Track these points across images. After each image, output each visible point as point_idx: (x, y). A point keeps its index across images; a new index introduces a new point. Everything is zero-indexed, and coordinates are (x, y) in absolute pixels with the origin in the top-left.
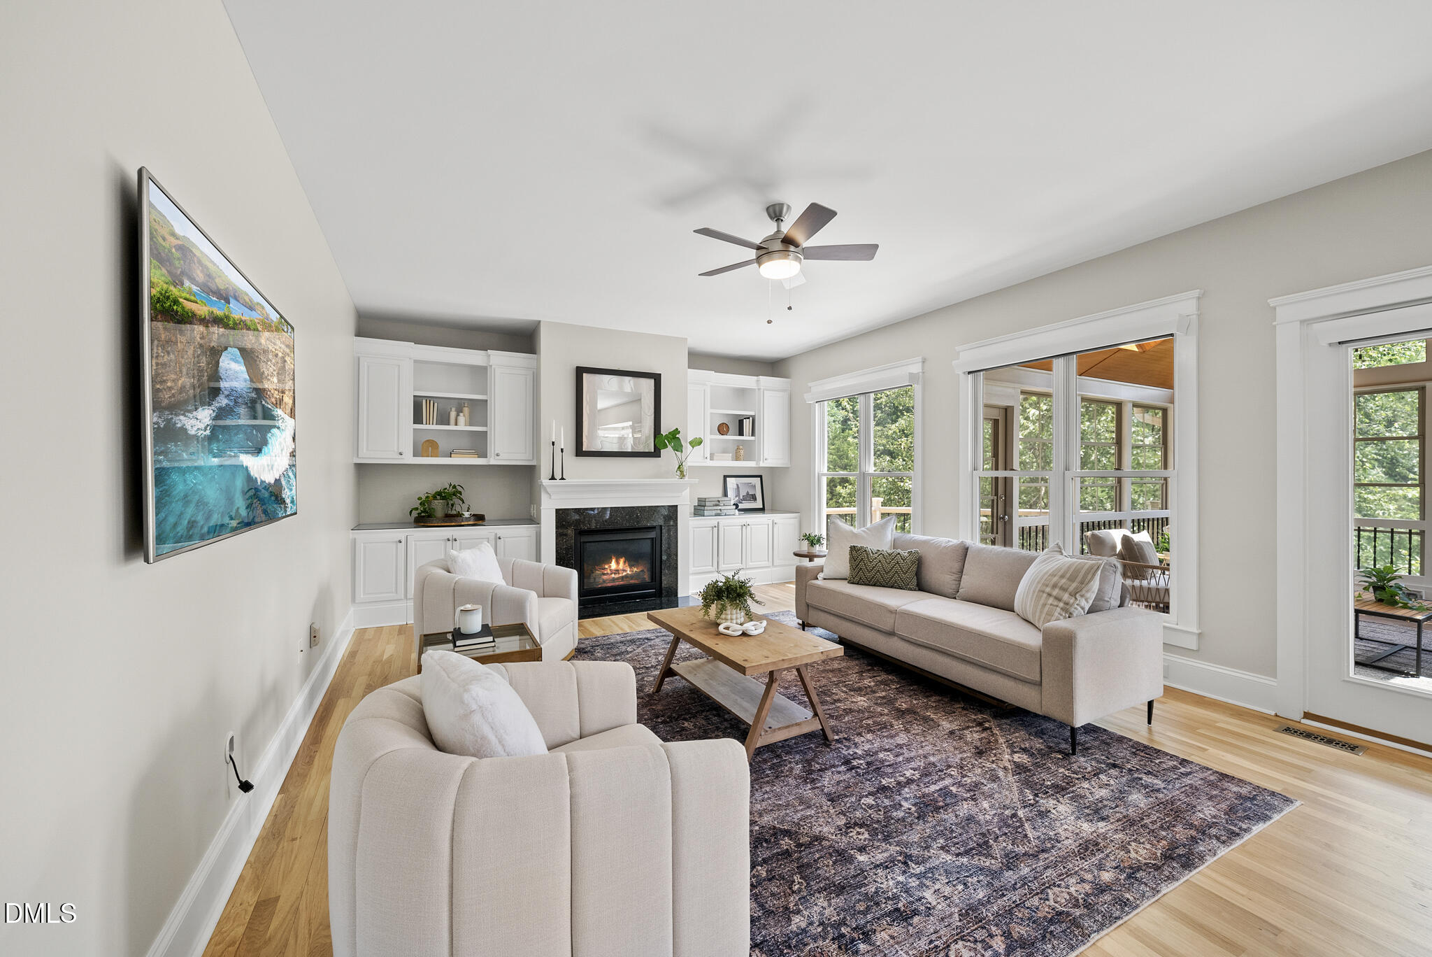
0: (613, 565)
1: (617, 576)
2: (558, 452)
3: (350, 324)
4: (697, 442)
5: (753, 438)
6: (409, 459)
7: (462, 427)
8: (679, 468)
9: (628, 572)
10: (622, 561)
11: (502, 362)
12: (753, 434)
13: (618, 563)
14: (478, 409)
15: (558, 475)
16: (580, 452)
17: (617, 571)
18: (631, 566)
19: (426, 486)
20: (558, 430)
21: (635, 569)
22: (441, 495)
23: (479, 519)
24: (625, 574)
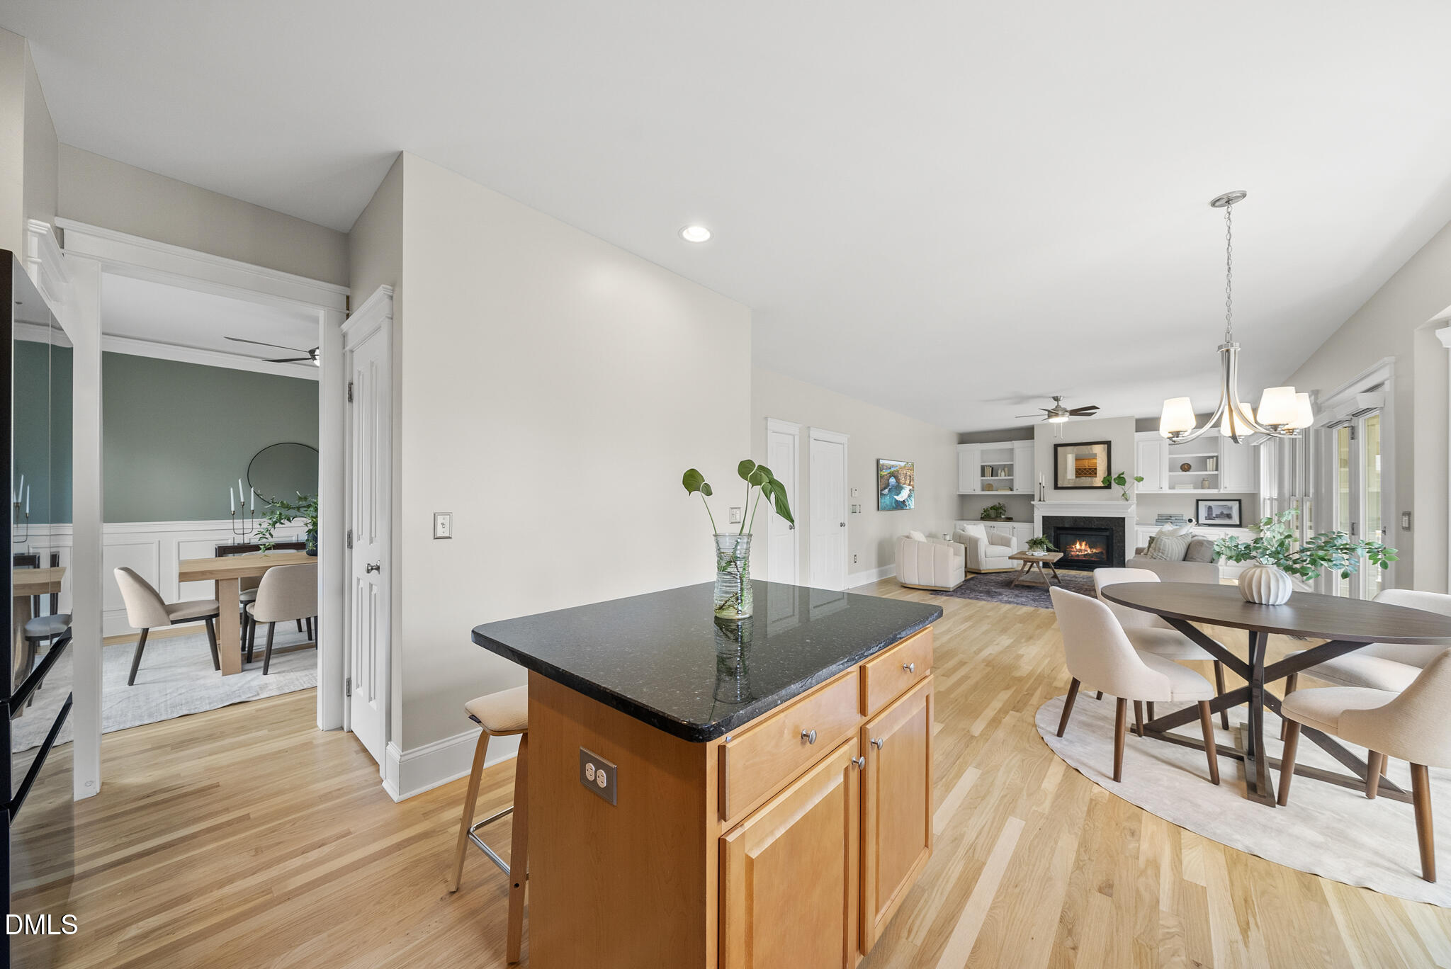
0: (1078, 546)
1: (1080, 553)
2: (1042, 488)
3: (955, 439)
4: (1140, 479)
5: (1216, 472)
6: (979, 492)
7: (1003, 477)
8: (1123, 495)
9: (1089, 552)
10: (1084, 544)
11: (1018, 445)
12: (1217, 470)
13: (1081, 545)
14: (1009, 469)
15: (1042, 500)
16: (1056, 487)
17: (1080, 550)
18: (1091, 548)
19: (989, 504)
20: (1045, 477)
21: (1094, 551)
22: (992, 508)
23: (1009, 519)
24: (1086, 553)
